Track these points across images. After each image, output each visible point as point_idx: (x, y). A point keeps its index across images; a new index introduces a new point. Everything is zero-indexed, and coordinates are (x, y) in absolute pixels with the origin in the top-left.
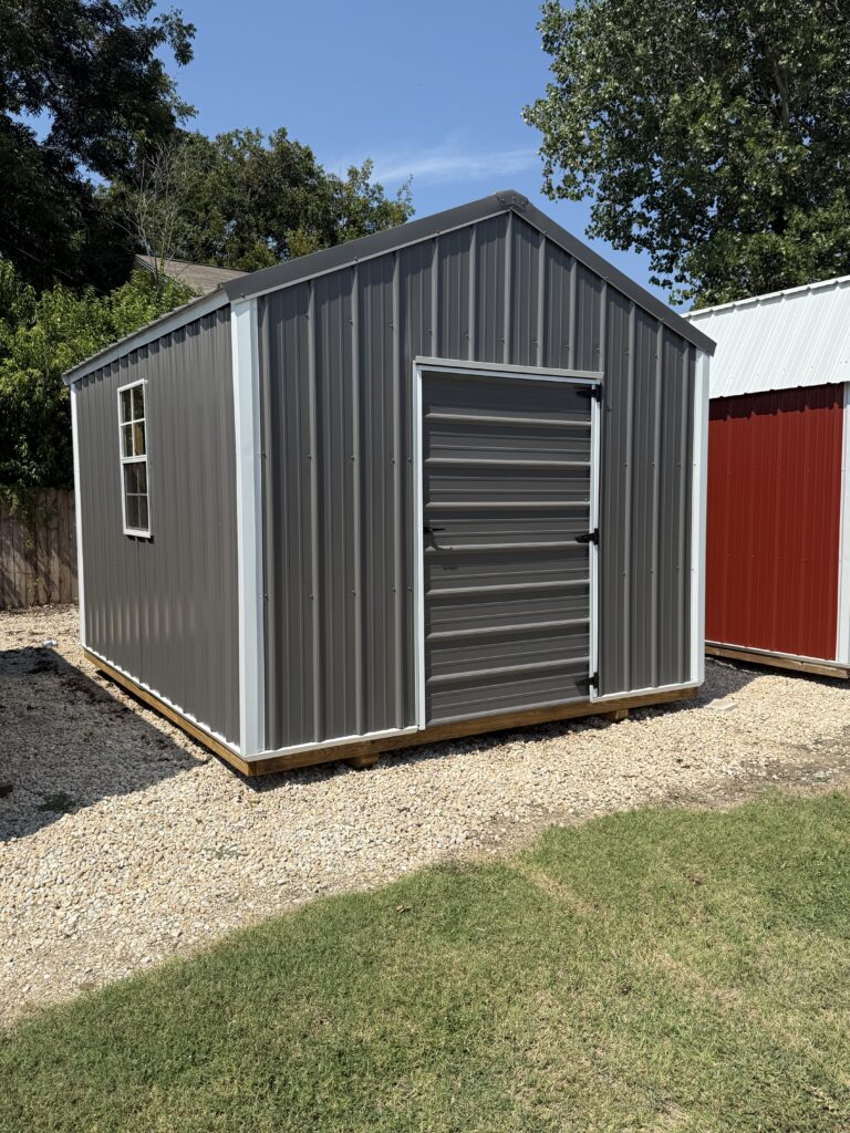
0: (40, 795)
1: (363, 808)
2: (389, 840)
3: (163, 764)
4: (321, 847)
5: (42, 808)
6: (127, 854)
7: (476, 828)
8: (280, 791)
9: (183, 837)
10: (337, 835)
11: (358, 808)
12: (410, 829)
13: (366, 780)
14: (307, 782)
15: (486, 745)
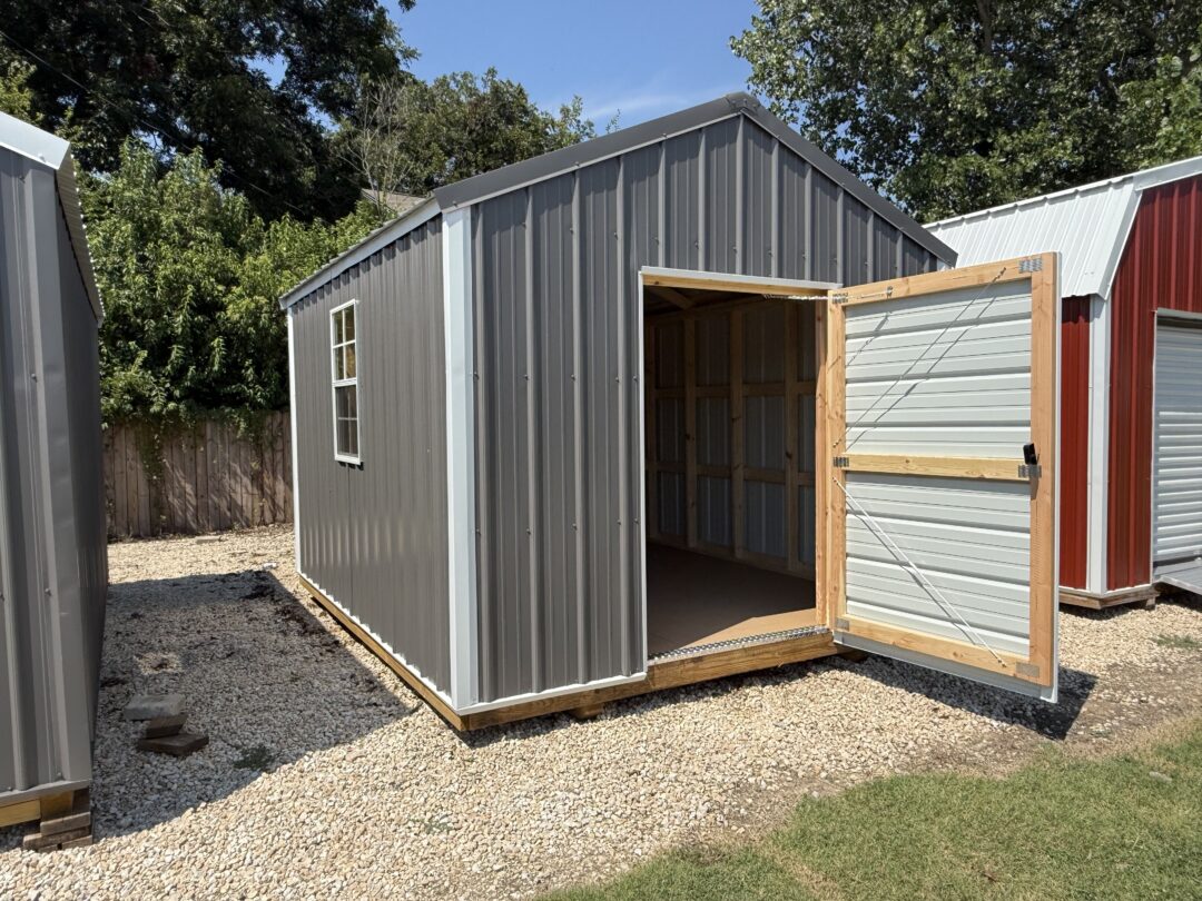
0: (237, 748)
1: (588, 771)
2: (619, 813)
3: (371, 710)
4: (542, 821)
5: (238, 765)
6: (326, 825)
7: (718, 798)
8: (495, 747)
9: (389, 805)
10: (559, 806)
11: (583, 770)
12: (642, 798)
13: (590, 735)
14: (524, 737)
15: (719, 691)
